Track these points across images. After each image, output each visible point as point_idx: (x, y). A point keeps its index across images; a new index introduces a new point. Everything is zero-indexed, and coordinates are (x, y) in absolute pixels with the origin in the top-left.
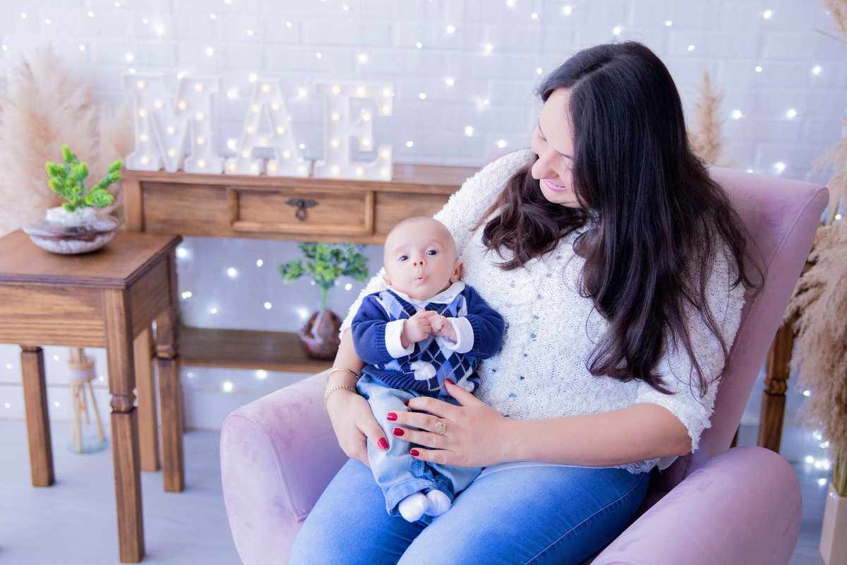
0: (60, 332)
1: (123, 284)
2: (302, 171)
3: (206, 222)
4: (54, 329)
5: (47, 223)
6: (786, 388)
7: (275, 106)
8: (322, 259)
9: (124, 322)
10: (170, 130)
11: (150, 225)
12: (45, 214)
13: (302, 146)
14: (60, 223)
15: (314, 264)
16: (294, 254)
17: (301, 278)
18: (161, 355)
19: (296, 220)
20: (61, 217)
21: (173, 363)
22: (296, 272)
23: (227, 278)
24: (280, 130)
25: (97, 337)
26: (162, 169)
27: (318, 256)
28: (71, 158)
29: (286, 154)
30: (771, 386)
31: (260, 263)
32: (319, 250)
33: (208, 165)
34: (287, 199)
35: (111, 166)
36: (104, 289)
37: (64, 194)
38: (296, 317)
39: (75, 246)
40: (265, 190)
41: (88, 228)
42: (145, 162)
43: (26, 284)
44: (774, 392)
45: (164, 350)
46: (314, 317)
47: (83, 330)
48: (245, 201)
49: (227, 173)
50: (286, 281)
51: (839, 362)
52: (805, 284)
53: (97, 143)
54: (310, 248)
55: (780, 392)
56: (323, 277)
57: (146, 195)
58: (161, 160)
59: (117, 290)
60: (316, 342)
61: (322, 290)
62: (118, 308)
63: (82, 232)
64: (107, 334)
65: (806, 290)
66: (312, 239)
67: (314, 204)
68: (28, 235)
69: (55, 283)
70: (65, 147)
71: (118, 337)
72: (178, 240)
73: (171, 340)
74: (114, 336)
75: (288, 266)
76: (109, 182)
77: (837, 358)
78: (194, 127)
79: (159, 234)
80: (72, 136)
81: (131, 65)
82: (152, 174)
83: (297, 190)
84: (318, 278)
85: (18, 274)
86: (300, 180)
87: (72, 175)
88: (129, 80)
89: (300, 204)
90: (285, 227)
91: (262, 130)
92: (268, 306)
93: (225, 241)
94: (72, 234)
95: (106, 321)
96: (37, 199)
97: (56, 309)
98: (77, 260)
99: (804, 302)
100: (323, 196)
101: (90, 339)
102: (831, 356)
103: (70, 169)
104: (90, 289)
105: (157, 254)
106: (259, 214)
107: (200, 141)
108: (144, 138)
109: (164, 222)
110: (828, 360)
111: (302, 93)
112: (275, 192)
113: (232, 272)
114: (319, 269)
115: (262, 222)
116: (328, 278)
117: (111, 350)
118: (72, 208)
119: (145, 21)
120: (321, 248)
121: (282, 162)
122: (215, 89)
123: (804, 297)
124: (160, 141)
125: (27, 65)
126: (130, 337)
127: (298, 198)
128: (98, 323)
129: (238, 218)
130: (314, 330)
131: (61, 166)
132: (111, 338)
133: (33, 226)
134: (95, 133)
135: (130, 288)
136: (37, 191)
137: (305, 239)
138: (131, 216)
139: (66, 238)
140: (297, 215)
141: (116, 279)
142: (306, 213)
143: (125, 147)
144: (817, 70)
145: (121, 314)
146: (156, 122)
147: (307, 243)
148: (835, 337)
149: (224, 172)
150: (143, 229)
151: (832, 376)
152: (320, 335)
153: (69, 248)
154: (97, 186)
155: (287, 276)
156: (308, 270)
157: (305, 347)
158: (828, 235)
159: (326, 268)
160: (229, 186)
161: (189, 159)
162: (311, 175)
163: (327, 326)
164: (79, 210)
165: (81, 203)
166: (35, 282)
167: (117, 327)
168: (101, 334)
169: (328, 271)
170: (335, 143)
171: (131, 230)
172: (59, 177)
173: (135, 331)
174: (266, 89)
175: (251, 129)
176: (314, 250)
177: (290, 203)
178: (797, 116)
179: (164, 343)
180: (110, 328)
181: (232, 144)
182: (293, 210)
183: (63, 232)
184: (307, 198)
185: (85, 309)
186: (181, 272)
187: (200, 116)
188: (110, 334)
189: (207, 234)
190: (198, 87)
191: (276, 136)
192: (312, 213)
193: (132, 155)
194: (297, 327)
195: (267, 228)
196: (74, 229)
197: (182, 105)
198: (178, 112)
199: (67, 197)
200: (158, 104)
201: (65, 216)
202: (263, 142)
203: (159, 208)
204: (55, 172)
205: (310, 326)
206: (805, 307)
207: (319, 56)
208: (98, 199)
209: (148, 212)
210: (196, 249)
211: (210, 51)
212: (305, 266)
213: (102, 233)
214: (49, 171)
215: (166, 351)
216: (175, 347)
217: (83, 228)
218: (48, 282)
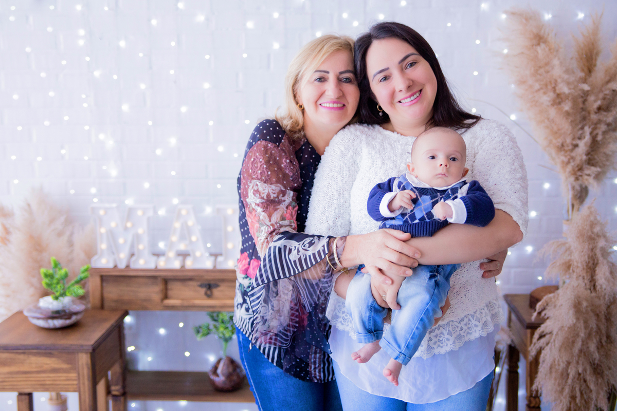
0: (48, 383)
1: (90, 349)
2: (208, 264)
3: (146, 300)
4: (44, 381)
5: (39, 308)
6: (540, 402)
7: (190, 223)
8: (223, 322)
9: (91, 374)
10: (121, 241)
11: (107, 304)
12: (38, 301)
13: (209, 245)
14: (48, 308)
15: (218, 326)
16: (204, 319)
17: (209, 336)
18: (114, 393)
19: (205, 297)
20: (49, 303)
21: (122, 399)
22: (206, 332)
23: (158, 336)
24: (194, 239)
25: (73, 385)
26: (116, 266)
27: (220, 321)
28: (57, 265)
29: (198, 254)
30: (530, 401)
31: (181, 325)
32: (221, 317)
33: (146, 263)
34: (199, 283)
35: (83, 268)
36: (78, 353)
37: (52, 289)
38: (207, 360)
39: (58, 323)
40: (184, 278)
41: (67, 311)
42: (104, 262)
43: (26, 351)
44: (532, 405)
45: (116, 389)
46: (219, 362)
47: (64, 380)
48: (171, 285)
49: (159, 267)
50: (199, 338)
51: (565, 385)
52: (543, 332)
53: (72, 252)
54: (215, 315)
55: (537, 405)
56: (224, 335)
57: (105, 284)
58: (115, 261)
59: (86, 353)
60: (220, 379)
61: (224, 343)
62: (87, 364)
63: (63, 313)
64: (79, 383)
65: (544, 336)
66: (216, 310)
67: (217, 286)
68: (26, 317)
69: (45, 350)
70: (53, 259)
71: (86, 384)
72: (126, 313)
73: (121, 383)
74: (84, 384)
75: (200, 327)
76: (81, 280)
77: (564, 383)
78: (137, 238)
79: (114, 310)
80: (56, 247)
81: (95, 196)
82: (108, 270)
83: (206, 277)
84: (221, 335)
85: (21, 345)
86: (207, 271)
87: (57, 276)
88: (94, 210)
89: (208, 287)
90: (198, 302)
91: (182, 238)
92: (187, 354)
93: (158, 312)
94: (57, 315)
95: (79, 374)
96: (32, 291)
97: (46, 367)
98: (60, 332)
99: (543, 343)
100: (223, 280)
101: (69, 386)
102: (560, 381)
103: (55, 272)
104: (68, 353)
105: (112, 325)
106: (180, 294)
107: (141, 247)
108: (104, 246)
109: (117, 301)
110: (559, 385)
111: (208, 210)
112: (191, 279)
113: (162, 331)
114: (221, 329)
115: (182, 299)
116: (227, 335)
117: (82, 393)
118: (57, 298)
119: (104, 168)
120: (223, 315)
121: (195, 259)
122: (150, 213)
123: (543, 340)
124: (114, 248)
125: (29, 205)
126: (94, 383)
127: (207, 282)
128: (73, 375)
129: (166, 297)
130: (219, 371)
131: (51, 271)
132: (82, 386)
133: (30, 310)
134: (71, 244)
135: (95, 352)
136: (32, 285)
137: (211, 310)
138: (94, 299)
139: (53, 318)
140: (206, 294)
141: (86, 346)
142: (212, 293)
143: (91, 252)
144: (547, 186)
145: (88, 368)
146: (112, 235)
147: (213, 312)
148: (559, 369)
149: (156, 267)
150: (102, 307)
151: (562, 395)
152: (223, 375)
153: (54, 325)
154: (73, 282)
155: (200, 335)
156: (214, 330)
157: (212, 383)
158: (553, 300)
159: (226, 328)
160: (160, 276)
161: (134, 258)
162: (215, 267)
163: (228, 367)
164: (61, 298)
165: (63, 294)
166: (33, 349)
167: (86, 377)
168: (75, 382)
169: (227, 330)
170: (230, 246)
171: (94, 308)
172: (49, 278)
173: (98, 379)
174: (184, 212)
175: (174, 239)
176: (218, 316)
177: (201, 286)
178: (537, 215)
179: (116, 385)
180: (81, 378)
181: (161, 245)
182: (203, 291)
183: (50, 314)
184: (212, 282)
185: (65, 366)
186: (127, 332)
187: (140, 231)
188: (81, 382)
189: (145, 308)
190: (140, 213)
191: (191, 242)
192: (216, 292)
193: (95, 258)
194: (207, 368)
195: (186, 303)
196: (57, 312)
197: (129, 225)
198: (126, 229)
199: (54, 291)
200: (113, 224)
201: (52, 303)
202: (182, 247)
203: (113, 292)
204: (46, 276)
205: (215, 368)
206: (544, 347)
207: (219, 186)
208: (75, 292)
209: (106, 295)
210: (137, 318)
211: (147, 185)
212: (211, 327)
213: (76, 313)
214: (43, 276)
215: (117, 390)
216: (124, 387)
217: (64, 311)
218: (41, 349)
